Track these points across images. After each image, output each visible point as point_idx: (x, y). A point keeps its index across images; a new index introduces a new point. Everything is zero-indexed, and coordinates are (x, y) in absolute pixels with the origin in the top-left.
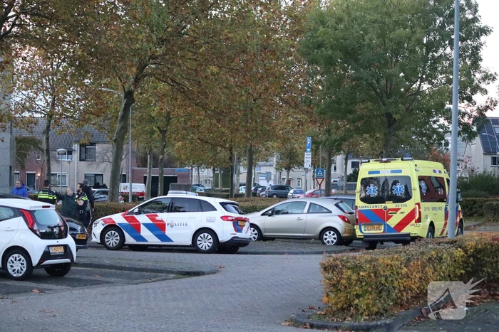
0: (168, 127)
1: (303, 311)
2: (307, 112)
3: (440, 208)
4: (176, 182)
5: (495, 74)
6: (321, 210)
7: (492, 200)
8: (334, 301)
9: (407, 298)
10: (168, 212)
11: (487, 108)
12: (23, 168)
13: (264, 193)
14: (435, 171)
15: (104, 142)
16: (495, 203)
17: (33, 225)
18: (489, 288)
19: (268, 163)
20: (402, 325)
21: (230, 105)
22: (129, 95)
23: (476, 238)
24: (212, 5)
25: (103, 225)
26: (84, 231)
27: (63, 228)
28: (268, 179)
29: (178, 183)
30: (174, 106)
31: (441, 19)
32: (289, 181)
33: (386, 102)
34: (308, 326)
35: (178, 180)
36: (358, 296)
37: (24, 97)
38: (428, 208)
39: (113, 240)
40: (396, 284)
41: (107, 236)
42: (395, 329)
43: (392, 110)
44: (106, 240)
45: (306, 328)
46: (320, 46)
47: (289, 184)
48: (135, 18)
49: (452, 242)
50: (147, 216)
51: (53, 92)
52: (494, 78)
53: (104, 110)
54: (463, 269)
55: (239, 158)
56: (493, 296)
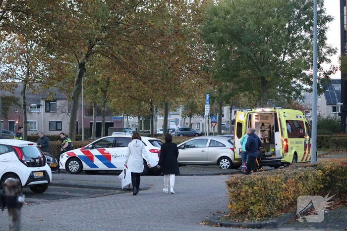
0: (108, 88)
1: (214, 215)
2: (206, 76)
3: (301, 142)
4: (113, 126)
5: (336, 48)
6: (218, 144)
7: (335, 137)
8: (236, 208)
9: (286, 205)
10: (113, 147)
11: (331, 72)
12: (6, 117)
13: (174, 133)
14: (297, 117)
15: (62, 99)
16: (337, 138)
17: (22, 157)
18: (340, 197)
19: (176, 113)
20: (282, 224)
21: (153, 72)
22: (82, 66)
23: (331, 163)
24: (139, 3)
25: (67, 157)
26: (55, 161)
27: (42, 159)
28: (177, 124)
29: (114, 127)
30: (113, 73)
31: (298, 11)
32: (191, 125)
33: (261, 69)
34: (219, 225)
35: (114, 124)
36: (253, 204)
37: (8, 68)
38: (293, 142)
39: (74, 167)
40: (278, 195)
41: (70, 164)
42: (279, 226)
43: (264, 75)
44: (70, 167)
45: (217, 226)
46: (214, 31)
47: (191, 127)
48: (87, 12)
49: (315, 166)
50: (98, 150)
51: (28, 65)
52: (336, 51)
53: (63, 77)
54: (322, 184)
55: (156, 109)
56: (344, 203)
